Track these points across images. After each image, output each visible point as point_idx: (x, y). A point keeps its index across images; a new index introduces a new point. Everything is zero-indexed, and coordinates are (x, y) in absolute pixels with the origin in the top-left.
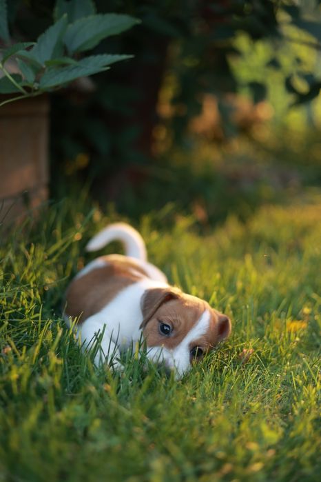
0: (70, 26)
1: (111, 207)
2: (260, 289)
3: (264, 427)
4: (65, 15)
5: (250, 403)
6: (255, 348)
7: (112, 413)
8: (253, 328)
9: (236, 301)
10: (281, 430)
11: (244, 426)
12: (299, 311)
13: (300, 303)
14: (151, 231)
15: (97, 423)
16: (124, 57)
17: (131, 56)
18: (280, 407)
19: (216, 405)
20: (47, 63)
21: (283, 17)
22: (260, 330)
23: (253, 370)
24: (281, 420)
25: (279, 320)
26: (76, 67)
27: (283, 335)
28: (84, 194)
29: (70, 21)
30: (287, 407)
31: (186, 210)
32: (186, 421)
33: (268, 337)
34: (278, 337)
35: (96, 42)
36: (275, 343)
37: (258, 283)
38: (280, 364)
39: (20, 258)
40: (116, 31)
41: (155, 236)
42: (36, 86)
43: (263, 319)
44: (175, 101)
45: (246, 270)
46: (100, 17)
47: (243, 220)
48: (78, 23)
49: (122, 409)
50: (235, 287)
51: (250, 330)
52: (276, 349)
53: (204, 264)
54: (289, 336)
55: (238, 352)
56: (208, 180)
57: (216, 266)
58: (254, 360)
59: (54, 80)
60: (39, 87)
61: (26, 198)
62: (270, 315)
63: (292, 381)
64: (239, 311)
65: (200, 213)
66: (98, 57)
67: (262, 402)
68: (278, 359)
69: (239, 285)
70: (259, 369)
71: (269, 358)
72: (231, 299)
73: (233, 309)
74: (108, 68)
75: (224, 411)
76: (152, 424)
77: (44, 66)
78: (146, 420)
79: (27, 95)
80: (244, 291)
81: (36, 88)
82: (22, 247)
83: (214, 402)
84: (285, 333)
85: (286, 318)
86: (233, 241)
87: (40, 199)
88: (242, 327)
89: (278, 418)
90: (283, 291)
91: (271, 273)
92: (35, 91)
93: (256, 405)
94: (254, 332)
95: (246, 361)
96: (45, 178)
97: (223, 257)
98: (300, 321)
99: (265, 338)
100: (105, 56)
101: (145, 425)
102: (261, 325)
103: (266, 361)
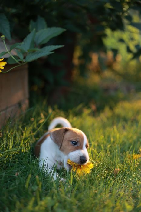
0: (37, 33)
1: (56, 107)
2: (121, 141)
3: (126, 204)
4: (35, 29)
5: (120, 193)
6: (120, 168)
7: (63, 200)
8: (119, 159)
9: (111, 147)
10: (133, 204)
11: (118, 204)
12: (138, 150)
13: (138, 146)
14: (73, 117)
15: (57, 204)
16: (60, 46)
17: (63, 46)
18: (132, 194)
19: (105, 194)
20: (28, 50)
21: (125, 21)
22: (122, 159)
23: (120, 178)
24: (133, 200)
25: (129, 154)
26: (40, 52)
27: (131, 161)
28: (45, 103)
29: (36, 31)
30: (135, 194)
31: (87, 106)
32: (94, 202)
33: (125, 162)
34: (129, 162)
35: (48, 40)
36: (128, 165)
37: (120, 138)
38: (131, 174)
39: (20, 132)
40: (56, 35)
41: (75, 119)
42: (24, 61)
43: (123, 154)
44: (80, 58)
45: (114, 132)
46: (49, 29)
47: (111, 108)
48: (40, 32)
49: (67, 198)
50: (110, 140)
51: (117, 160)
52: (129, 167)
53: (97, 131)
54: (134, 162)
55: (113, 170)
56: (95, 91)
57: (101, 131)
58: (120, 173)
59: (31, 58)
60: (25, 61)
61: (20, 104)
62: (125, 153)
63: (136, 182)
64: (112, 151)
65: (94, 107)
66: (49, 47)
67: (124, 192)
68: (130, 172)
69: (112, 140)
70: (122, 177)
71: (126, 172)
72: (109, 146)
73: (110, 151)
74: (54, 52)
75: (109, 197)
76: (79, 204)
77: (27, 52)
78: (77, 202)
79: (20, 64)
80: (114, 142)
81: (24, 62)
82: (20, 127)
83: (105, 193)
84: (132, 161)
85: (132, 154)
86: (108, 119)
87: (25, 105)
88: (114, 159)
89: (132, 199)
90: (131, 141)
91: (125, 133)
92: (24, 63)
93: (122, 193)
94: (119, 161)
95: (117, 174)
96: (27, 95)
97: (104, 126)
98: (138, 155)
99: (124, 163)
100: (52, 46)
101: (76, 204)
102: (122, 157)
103: (125, 173)
